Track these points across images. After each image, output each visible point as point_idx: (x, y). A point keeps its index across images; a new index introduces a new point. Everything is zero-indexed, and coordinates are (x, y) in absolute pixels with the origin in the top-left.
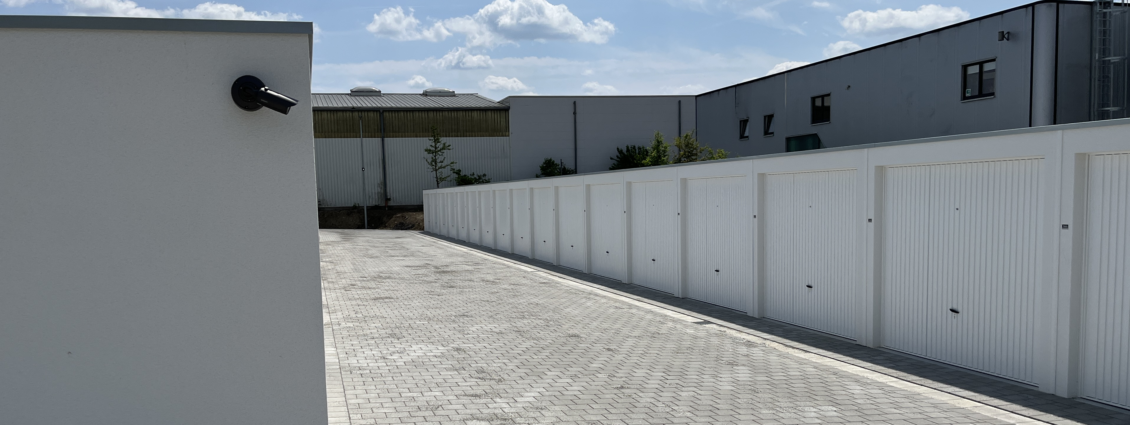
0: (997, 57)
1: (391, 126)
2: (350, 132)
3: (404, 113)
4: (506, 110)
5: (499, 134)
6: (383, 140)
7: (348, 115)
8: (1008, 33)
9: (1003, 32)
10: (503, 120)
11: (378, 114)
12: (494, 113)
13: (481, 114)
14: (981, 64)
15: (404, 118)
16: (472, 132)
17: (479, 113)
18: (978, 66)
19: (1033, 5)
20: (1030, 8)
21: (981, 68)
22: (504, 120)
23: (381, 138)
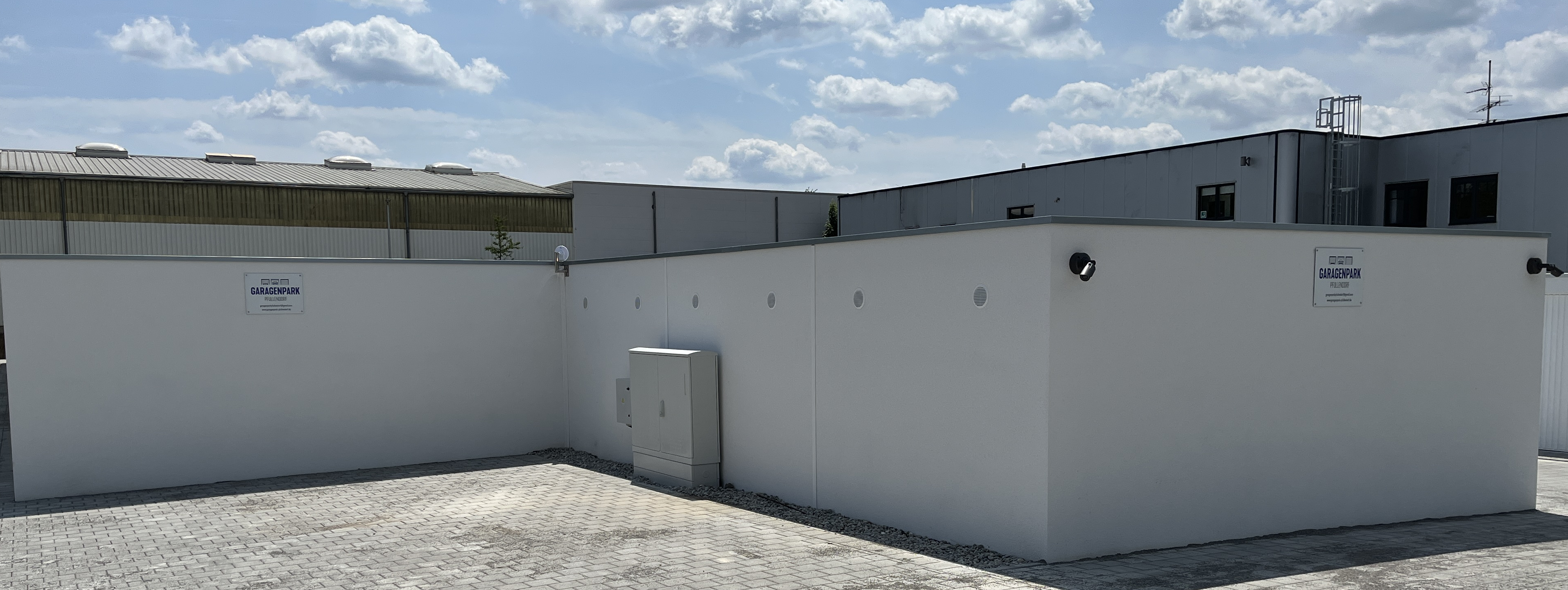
0: (1236, 182)
1: (418, 214)
2: (363, 220)
3: (436, 198)
4: (569, 198)
5: (560, 229)
6: (408, 232)
7: (360, 197)
8: (1249, 158)
9: (1245, 157)
10: (565, 211)
11: (401, 198)
12: (553, 201)
13: (537, 202)
14: (1218, 187)
15: (436, 203)
16: (525, 226)
17: (533, 201)
18: (1214, 188)
19: (1277, 133)
20: (1274, 136)
21: (1218, 191)
22: (567, 211)
23: (404, 229)
